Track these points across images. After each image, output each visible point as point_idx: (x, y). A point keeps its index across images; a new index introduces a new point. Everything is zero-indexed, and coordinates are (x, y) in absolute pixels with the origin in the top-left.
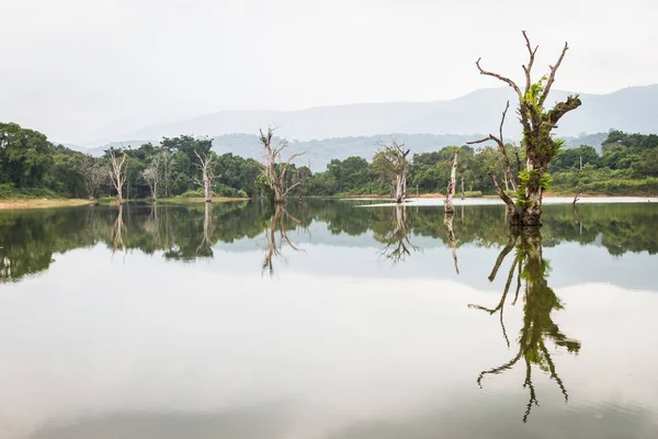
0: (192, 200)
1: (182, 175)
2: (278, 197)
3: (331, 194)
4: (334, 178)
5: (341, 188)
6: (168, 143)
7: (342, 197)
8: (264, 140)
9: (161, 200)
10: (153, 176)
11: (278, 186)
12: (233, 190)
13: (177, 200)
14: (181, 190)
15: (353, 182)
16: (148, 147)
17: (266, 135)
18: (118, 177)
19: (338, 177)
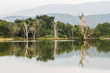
0: (48, 39)
1: (44, 29)
2: (85, 38)
3: (98, 37)
4: (99, 31)
5: (102, 35)
6: (38, 18)
7: (102, 38)
8: (80, 17)
9: (36, 39)
10: (33, 30)
11: (85, 34)
12: (62, 35)
13: (42, 39)
14: (44, 35)
15: (106, 32)
16: (30, 19)
17: (81, 15)
18: (27, 30)
19: (101, 30)
